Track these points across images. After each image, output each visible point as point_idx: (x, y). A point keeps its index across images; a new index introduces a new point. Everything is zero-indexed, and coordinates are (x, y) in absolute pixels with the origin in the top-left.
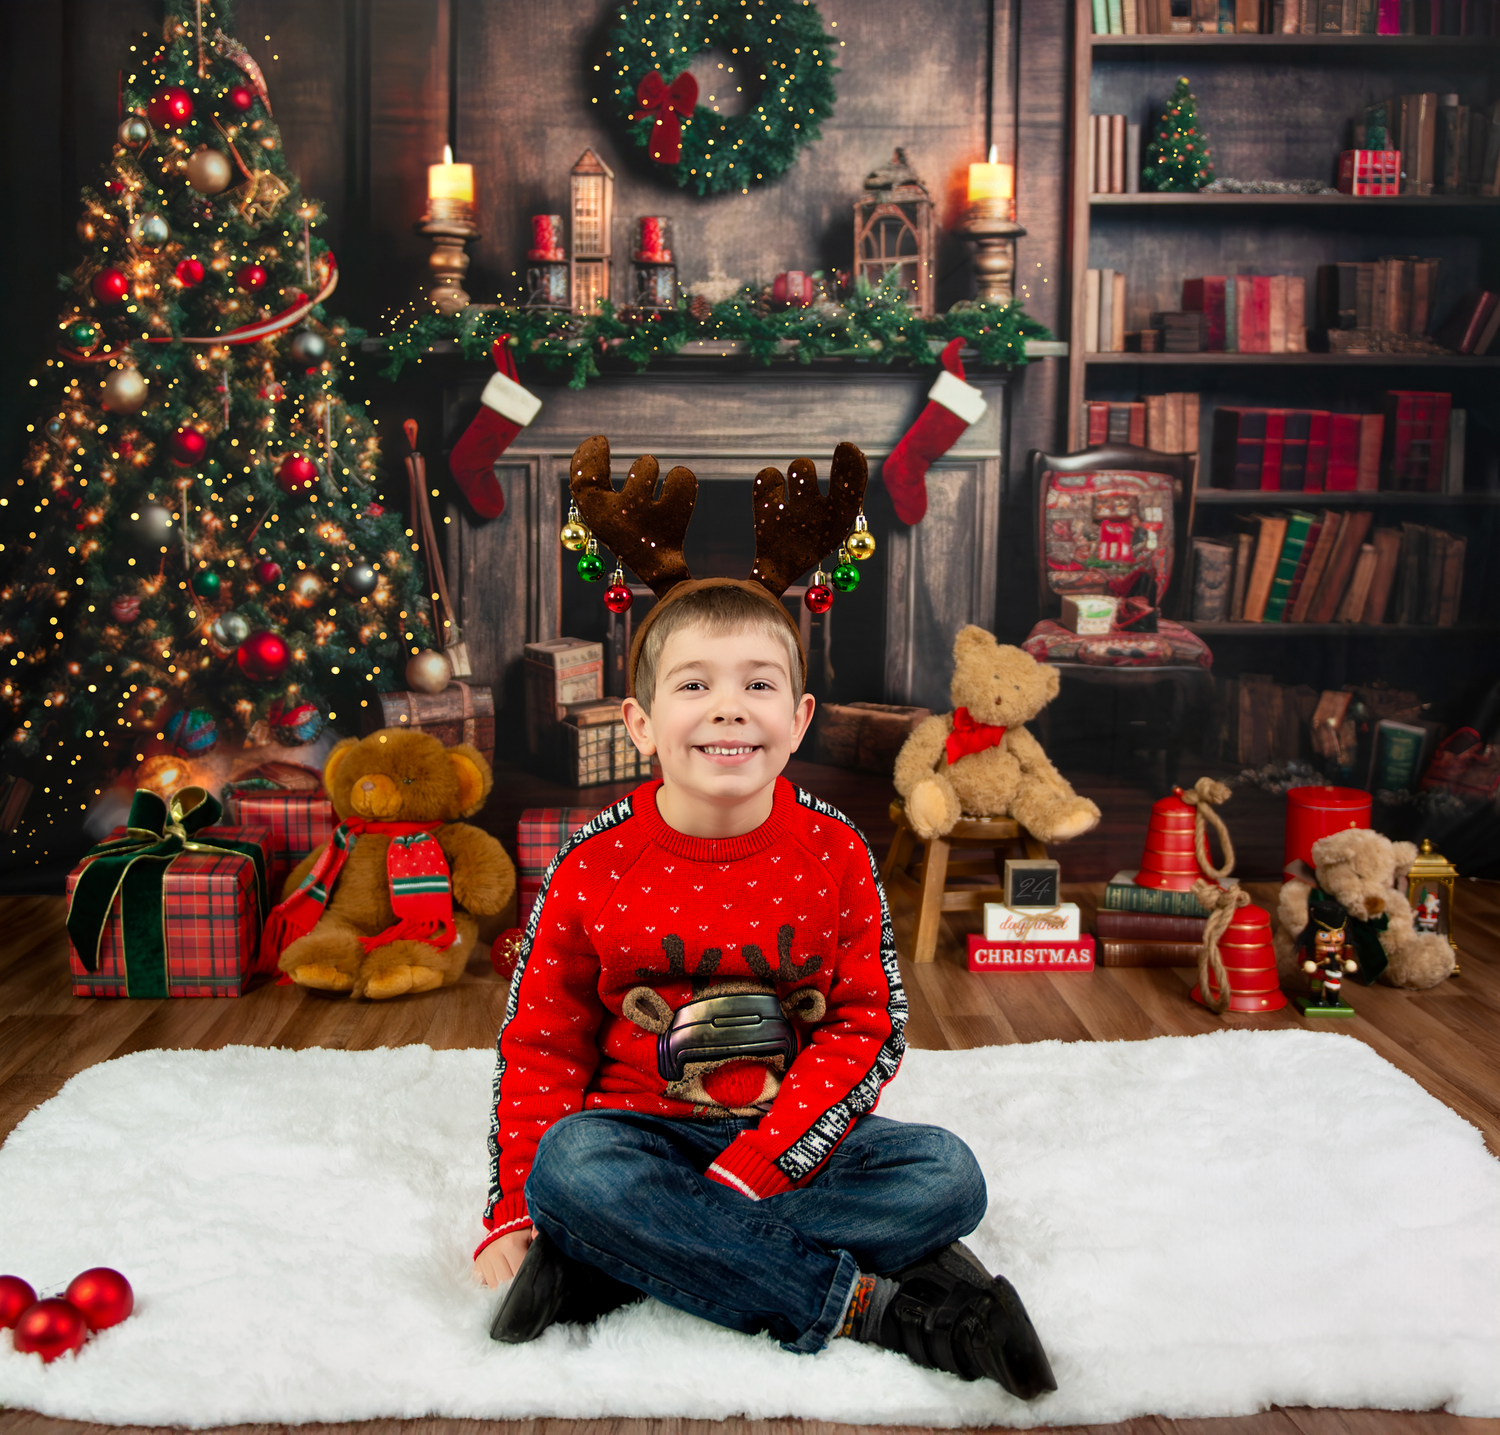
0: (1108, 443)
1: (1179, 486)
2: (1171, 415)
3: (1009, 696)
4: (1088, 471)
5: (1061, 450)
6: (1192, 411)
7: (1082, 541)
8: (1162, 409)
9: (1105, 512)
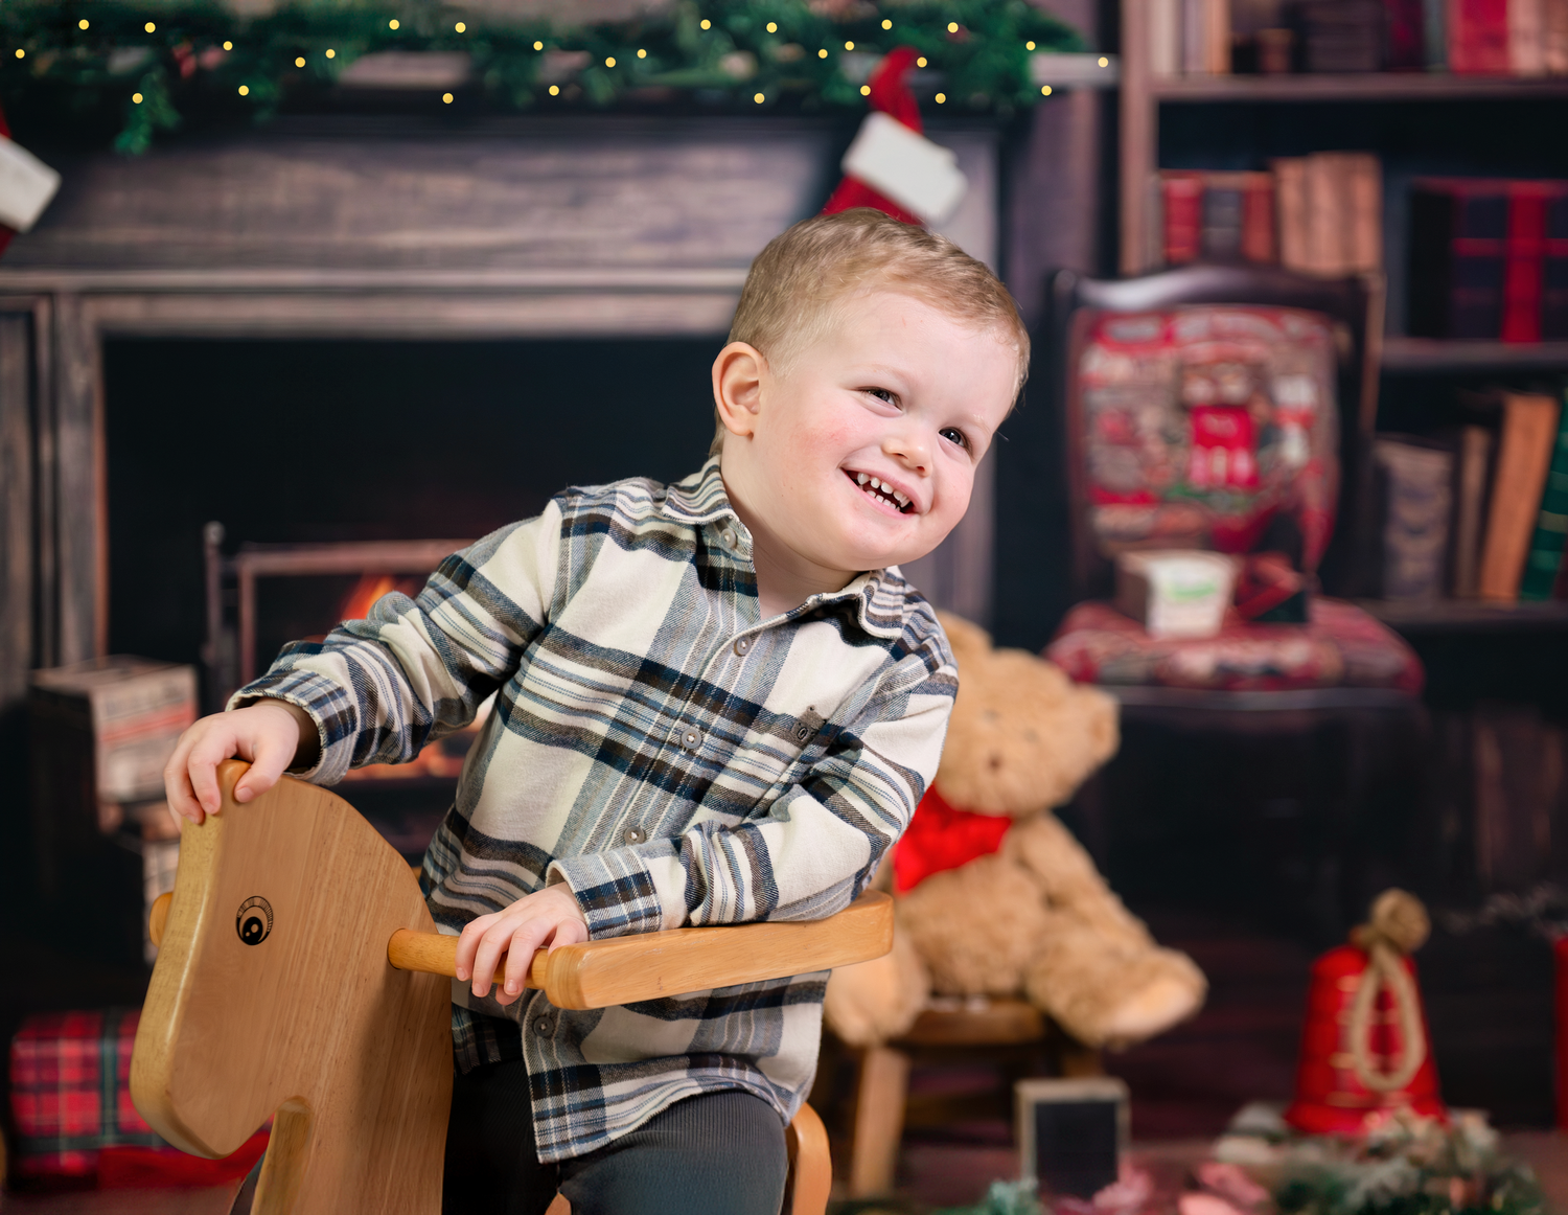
0: (1202, 255)
1: (1343, 337)
2: (1324, 196)
3: (1016, 752)
4: (1165, 312)
5: (1110, 267)
6: (1365, 189)
7: (1155, 448)
8: (1306, 188)
9: (1199, 391)
